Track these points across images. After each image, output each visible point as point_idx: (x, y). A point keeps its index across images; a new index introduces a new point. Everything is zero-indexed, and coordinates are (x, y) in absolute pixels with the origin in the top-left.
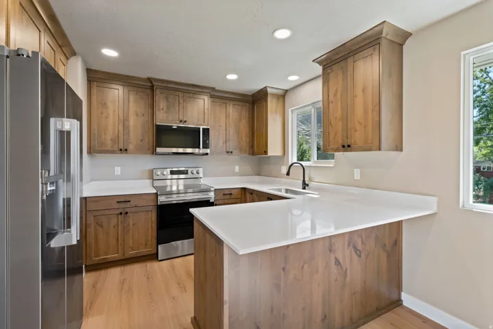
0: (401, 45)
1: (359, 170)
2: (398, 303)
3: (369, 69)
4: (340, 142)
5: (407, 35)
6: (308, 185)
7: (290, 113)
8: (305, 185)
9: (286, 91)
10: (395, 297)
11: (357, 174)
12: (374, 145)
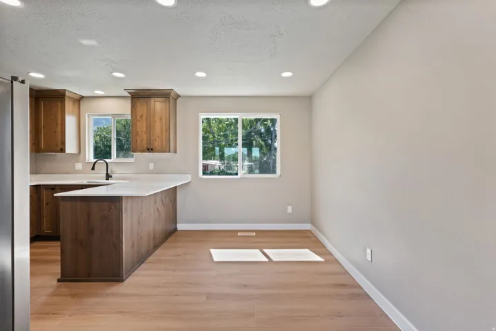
0: (176, 100)
1: (152, 164)
2: (175, 230)
3: (158, 105)
4: (145, 146)
5: (179, 96)
6: (111, 177)
7: (87, 116)
8: (108, 177)
9: (82, 97)
10: (172, 228)
11: (151, 166)
12: (166, 149)
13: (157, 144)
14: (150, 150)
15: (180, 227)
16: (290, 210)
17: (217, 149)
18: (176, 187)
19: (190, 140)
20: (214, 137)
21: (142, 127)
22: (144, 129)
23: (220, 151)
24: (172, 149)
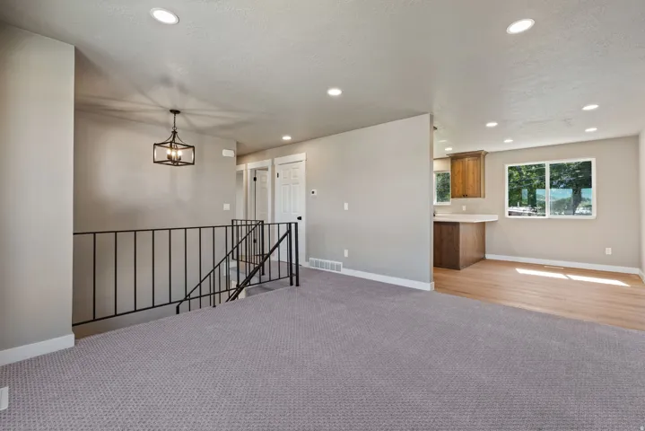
0: (485, 157)
1: (465, 206)
2: (483, 259)
3: (470, 162)
4: (461, 194)
5: (487, 154)
10: (481, 257)
11: (464, 208)
12: (478, 194)
13: (470, 192)
14: (465, 196)
15: (488, 256)
16: (609, 251)
17: (525, 191)
18: (484, 223)
19: (497, 184)
20: (521, 174)
21: (459, 180)
22: (460, 181)
23: (529, 193)
24: (482, 195)
